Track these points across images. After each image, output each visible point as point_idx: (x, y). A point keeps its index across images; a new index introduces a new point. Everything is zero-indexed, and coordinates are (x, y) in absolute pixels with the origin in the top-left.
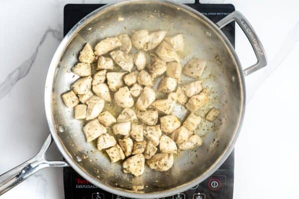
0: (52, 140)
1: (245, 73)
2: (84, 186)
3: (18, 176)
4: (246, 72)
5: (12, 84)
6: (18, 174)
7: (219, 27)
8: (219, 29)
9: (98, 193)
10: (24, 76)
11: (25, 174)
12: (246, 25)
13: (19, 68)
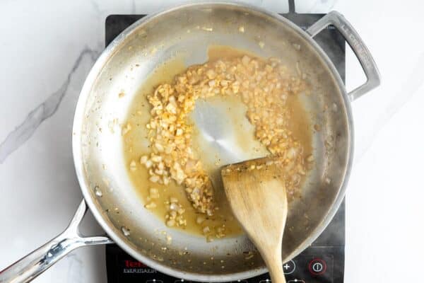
0: (87, 207)
1: (351, 98)
2: (135, 270)
3: (42, 261)
4: (352, 96)
5: (35, 127)
6: (43, 258)
7: (311, 35)
8: (311, 38)
9: (154, 280)
10: (51, 115)
11: (51, 258)
12: (347, 30)
13: (44, 104)
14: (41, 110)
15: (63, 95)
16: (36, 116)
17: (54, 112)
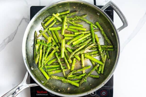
1: (118, 31)
8: (103, 11)
12: (115, 7)
13: (9, 37)
14: (8, 39)
15: (16, 34)
16: (6, 41)
17: (12, 40)
